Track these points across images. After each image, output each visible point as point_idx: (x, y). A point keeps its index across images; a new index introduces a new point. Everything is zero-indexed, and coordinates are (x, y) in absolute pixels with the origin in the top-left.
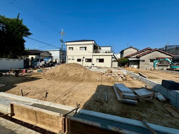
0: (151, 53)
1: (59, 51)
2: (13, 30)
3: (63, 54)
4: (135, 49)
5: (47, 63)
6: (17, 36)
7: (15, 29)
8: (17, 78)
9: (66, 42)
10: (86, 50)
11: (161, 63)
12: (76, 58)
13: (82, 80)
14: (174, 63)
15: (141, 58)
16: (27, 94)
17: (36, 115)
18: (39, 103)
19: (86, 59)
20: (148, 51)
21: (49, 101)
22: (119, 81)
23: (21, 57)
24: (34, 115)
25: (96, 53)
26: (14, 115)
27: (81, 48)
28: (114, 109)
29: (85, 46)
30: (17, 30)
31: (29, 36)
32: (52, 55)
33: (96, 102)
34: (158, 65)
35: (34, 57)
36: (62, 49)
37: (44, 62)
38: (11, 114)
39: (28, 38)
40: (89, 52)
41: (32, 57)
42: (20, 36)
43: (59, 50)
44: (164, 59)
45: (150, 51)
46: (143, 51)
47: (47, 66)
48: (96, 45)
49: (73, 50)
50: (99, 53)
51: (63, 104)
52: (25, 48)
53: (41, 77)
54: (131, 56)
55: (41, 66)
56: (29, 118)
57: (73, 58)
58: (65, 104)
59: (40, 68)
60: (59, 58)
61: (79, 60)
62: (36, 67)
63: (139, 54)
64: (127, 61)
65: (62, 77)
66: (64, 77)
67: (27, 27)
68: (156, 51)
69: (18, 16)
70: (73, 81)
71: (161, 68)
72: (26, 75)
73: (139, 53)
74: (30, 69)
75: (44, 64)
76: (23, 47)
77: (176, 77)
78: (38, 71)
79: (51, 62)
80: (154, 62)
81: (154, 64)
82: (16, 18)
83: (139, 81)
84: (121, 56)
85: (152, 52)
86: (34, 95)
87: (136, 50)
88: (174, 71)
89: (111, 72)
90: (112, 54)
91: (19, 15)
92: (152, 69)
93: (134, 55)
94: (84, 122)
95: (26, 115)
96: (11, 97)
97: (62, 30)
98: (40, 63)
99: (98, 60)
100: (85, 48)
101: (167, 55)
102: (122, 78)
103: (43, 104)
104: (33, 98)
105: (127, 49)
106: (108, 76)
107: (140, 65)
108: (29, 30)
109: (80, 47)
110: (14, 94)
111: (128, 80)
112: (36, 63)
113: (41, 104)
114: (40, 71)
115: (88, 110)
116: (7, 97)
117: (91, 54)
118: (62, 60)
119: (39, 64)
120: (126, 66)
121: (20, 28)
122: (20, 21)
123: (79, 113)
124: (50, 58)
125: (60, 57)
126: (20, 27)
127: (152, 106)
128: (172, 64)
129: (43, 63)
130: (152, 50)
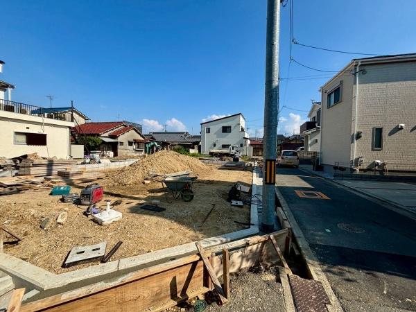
0: (128, 131)
4: (80, 115)
34: (136, 150)
63: (112, 131)
68: (134, 129)
87: (85, 118)
101: (141, 136)
107: (119, 151)
130: (127, 127)
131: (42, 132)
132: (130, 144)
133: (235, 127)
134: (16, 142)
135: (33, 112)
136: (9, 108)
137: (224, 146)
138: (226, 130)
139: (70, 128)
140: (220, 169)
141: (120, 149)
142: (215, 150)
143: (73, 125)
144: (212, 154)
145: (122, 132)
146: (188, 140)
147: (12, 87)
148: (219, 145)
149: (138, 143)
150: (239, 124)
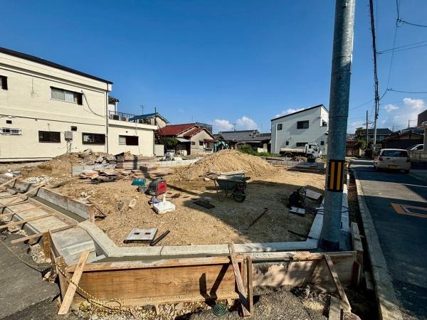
0: (198, 132)
4: (163, 120)
11: (208, 147)
15: (192, 139)
19: (84, 134)
34: (206, 150)
40: (94, 113)
45: (197, 128)
46: (190, 128)
54: (179, 134)
63: (186, 132)
93: (182, 133)
99: (124, 140)
100: (79, 98)
101: (211, 136)
107: (191, 150)
117: (103, 121)
130: (199, 127)
131: (135, 135)
132: (201, 143)
133: (313, 123)
134: (120, 143)
135: (130, 120)
136: (116, 118)
137: (299, 145)
138: (302, 125)
139: (154, 130)
140: (289, 170)
141: (193, 149)
142: (287, 149)
143: (155, 128)
144: (283, 154)
145: (194, 133)
146: (257, 138)
147: (118, 101)
148: (293, 143)
149: (208, 143)
150: (320, 118)
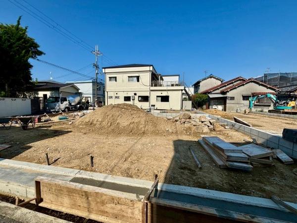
0: (243, 85)
1: (91, 84)
2: (11, 46)
3: (99, 88)
4: (217, 79)
5: (73, 104)
6: (17, 56)
7: (14, 43)
8: (26, 131)
9: (105, 68)
10: (138, 81)
11: (259, 102)
12: (122, 96)
13: (144, 133)
14: (280, 101)
15: (229, 95)
16: (55, 161)
17: (88, 199)
18: (84, 177)
19: (139, 97)
20: (239, 82)
21: (101, 172)
22: (204, 132)
23: (24, 95)
24: (84, 200)
25: (156, 85)
26: (41, 200)
27: (131, 78)
28: (217, 180)
29: (137, 75)
30: (17, 47)
31: (38, 57)
32: (80, 91)
33: (182, 170)
34: (255, 105)
35: (48, 94)
36: (97, 80)
37: (67, 102)
38: (36, 199)
39: (38, 60)
40: (144, 85)
41: (44, 95)
42: (24, 56)
43: (91, 81)
44: (265, 94)
45: (243, 82)
46: (230, 82)
47: (74, 109)
48: (154, 72)
49: (116, 81)
50: (161, 85)
51: (127, 176)
52: (31, 79)
53: (69, 130)
54: (213, 91)
55: (63, 109)
56: (74, 205)
57: (116, 95)
58: (131, 177)
59: (61, 114)
60: (91, 96)
61: (127, 99)
62: (54, 112)
63: (225, 88)
64: (207, 99)
65: (108, 127)
66: (112, 127)
67: (35, 41)
68: (252, 82)
69: (19, 22)
70: (128, 135)
71: (259, 109)
72: (40, 127)
73: (225, 86)
74: (45, 116)
75: (67, 106)
76: (28, 76)
77: (288, 123)
78: (61, 119)
79: (79, 103)
80: (250, 100)
81: (250, 103)
82: (15, 24)
83: (237, 131)
84: (196, 91)
85: (246, 84)
86: (69, 162)
87: (220, 80)
88: (280, 113)
89: (190, 118)
90: (182, 88)
91: (20, 19)
92: (247, 111)
93: (218, 89)
94: (185, 207)
95: (66, 200)
96: (28, 167)
97: (97, 48)
98: (61, 105)
99: (160, 99)
100: (138, 78)
101: (268, 88)
102: (208, 126)
103: (91, 178)
104: (70, 168)
105: (205, 79)
106: (186, 125)
107: (227, 105)
108: (38, 46)
109: (129, 77)
110: (31, 162)
111: (218, 130)
112: (53, 104)
113: (88, 177)
114: (65, 119)
115: (174, 184)
116: (19, 169)
117: (148, 88)
118: (98, 98)
119: (59, 106)
120: (204, 107)
121: (23, 42)
122: (22, 30)
123: (161, 191)
124: (77, 96)
125: (93, 94)
126: (23, 40)
127: (275, 172)
128: (278, 102)
129: (66, 104)
131: (167, 95)
139: (182, 90)
141: (230, 104)
